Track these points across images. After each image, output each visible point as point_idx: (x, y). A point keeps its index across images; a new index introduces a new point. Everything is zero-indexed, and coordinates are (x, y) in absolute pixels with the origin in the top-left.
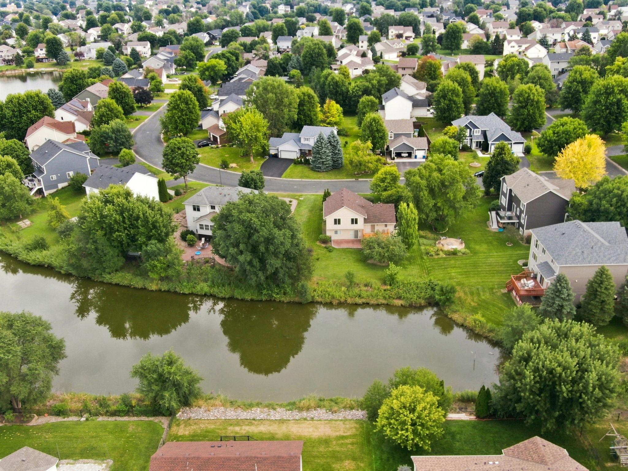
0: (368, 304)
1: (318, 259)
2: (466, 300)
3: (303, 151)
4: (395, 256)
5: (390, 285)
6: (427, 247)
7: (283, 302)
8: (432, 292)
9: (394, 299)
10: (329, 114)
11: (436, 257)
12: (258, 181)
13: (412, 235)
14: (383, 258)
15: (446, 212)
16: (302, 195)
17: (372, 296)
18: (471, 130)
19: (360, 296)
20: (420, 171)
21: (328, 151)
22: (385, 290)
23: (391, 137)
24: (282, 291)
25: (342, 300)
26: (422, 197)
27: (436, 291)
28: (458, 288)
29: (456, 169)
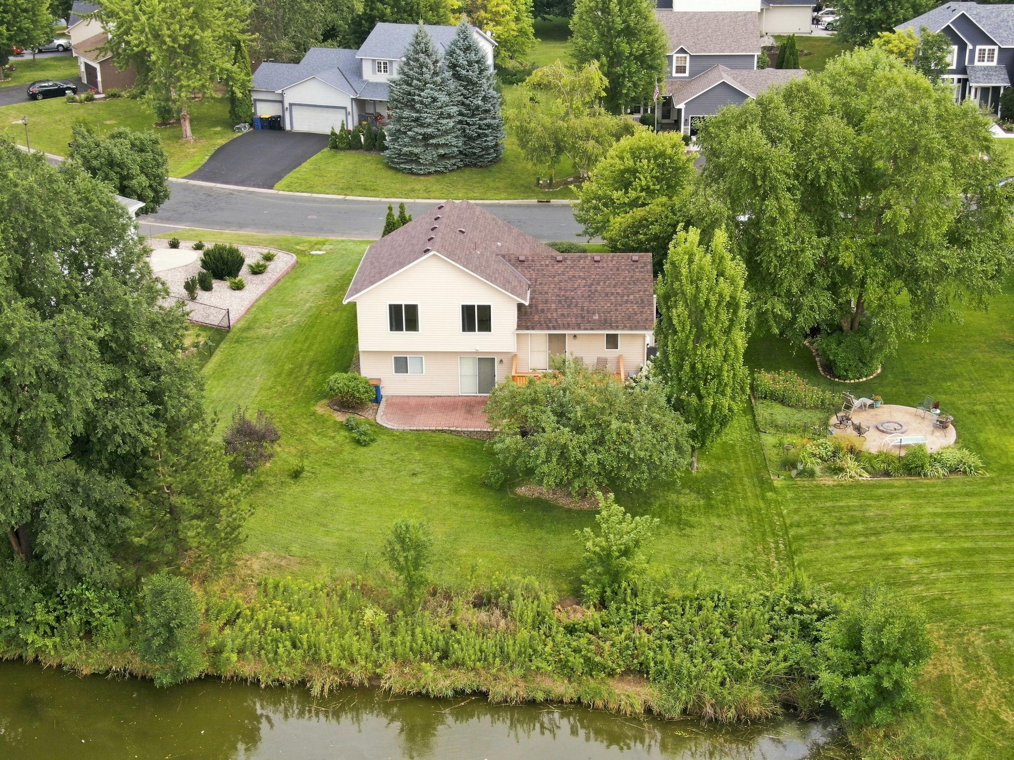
0: (481, 696)
1: (296, 475)
2: (975, 694)
3: (370, 110)
4: (633, 466)
5: (602, 604)
6: (789, 439)
7: (74, 672)
8: (804, 648)
9: (611, 674)
10: (482, 13)
11: (829, 481)
12: (135, 170)
13: (719, 376)
14: (577, 475)
15: (873, 293)
16: (323, 243)
17: (505, 657)
18: (962, 47)
19: (445, 655)
20: (765, 110)
21: (443, 98)
22: (571, 630)
23: (681, 69)
24: (74, 620)
25: (358, 674)
26: (773, 222)
27: (823, 646)
28: (933, 633)
29: (925, 102)
